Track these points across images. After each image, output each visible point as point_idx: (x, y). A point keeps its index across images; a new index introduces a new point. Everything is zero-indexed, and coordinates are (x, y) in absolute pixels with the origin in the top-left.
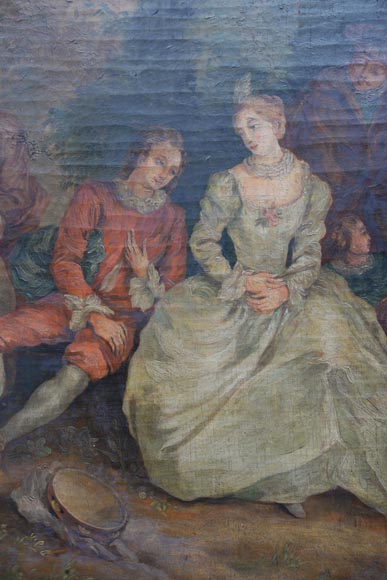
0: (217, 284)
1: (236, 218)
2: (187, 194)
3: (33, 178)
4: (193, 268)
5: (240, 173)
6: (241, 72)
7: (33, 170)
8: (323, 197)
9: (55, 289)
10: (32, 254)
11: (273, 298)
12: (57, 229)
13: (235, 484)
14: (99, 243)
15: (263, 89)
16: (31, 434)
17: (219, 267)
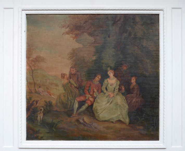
0: (105, 93)
1: (107, 85)
2: (101, 82)
3: (82, 80)
4: (102, 91)
5: (108, 79)
6: (108, 67)
7: (82, 79)
8: (119, 83)
9: (84, 94)
10: (82, 89)
11: (112, 95)
12: (85, 86)
13: (107, 119)
14: (90, 88)
15: (111, 69)
16: (81, 112)
17: (105, 91)
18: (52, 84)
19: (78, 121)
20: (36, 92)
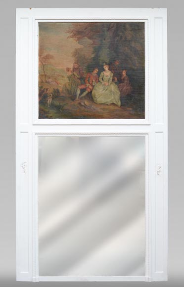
0: (101, 83)
1: (103, 76)
2: (99, 74)
4: (99, 81)
5: (104, 72)
6: (104, 62)
8: (112, 74)
10: (83, 80)
11: (107, 84)
12: (85, 77)
13: (103, 102)
14: (90, 79)
15: (106, 64)
16: (83, 97)
17: (102, 81)
18: (59, 76)
19: (80, 104)
20: (46, 82)
